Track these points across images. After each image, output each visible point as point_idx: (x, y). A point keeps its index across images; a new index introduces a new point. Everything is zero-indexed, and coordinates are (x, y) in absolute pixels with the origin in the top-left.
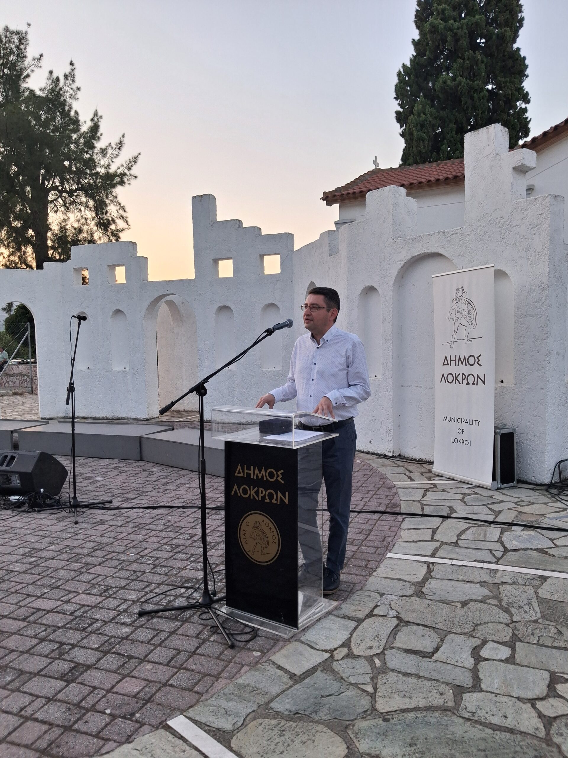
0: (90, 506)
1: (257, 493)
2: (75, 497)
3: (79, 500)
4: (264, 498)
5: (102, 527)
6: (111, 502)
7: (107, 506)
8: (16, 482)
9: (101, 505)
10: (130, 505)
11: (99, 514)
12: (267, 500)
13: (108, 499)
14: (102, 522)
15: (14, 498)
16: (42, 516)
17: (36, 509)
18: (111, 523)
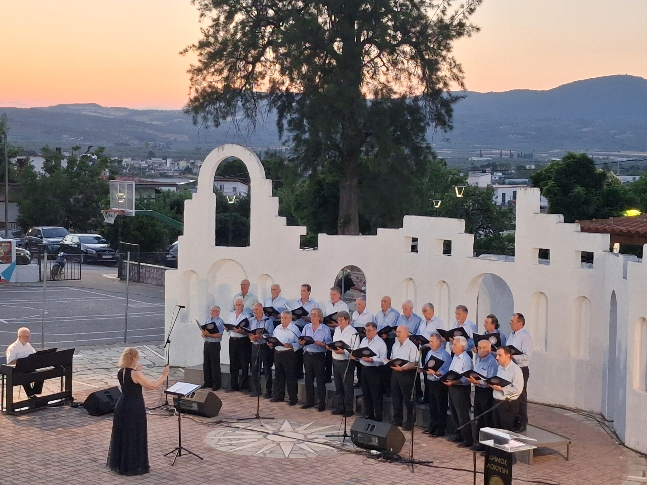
0: (420, 463)
1: (497, 468)
2: (412, 456)
3: (414, 459)
4: (499, 470)
5: (428, 477)
6: (432, 462)
7: (430, 464)
8: (375, 441)
9: (427, 464)
10: (444, 466)
11: (426, 469)
12: (501, 471)
13: (430, 460)
14: (428, 474)
15: (374, 452)
16: (392, 465)
17: (389, 461)
18: (433, 475)
